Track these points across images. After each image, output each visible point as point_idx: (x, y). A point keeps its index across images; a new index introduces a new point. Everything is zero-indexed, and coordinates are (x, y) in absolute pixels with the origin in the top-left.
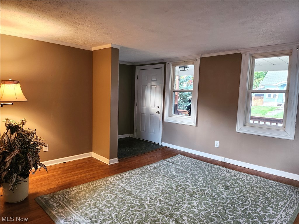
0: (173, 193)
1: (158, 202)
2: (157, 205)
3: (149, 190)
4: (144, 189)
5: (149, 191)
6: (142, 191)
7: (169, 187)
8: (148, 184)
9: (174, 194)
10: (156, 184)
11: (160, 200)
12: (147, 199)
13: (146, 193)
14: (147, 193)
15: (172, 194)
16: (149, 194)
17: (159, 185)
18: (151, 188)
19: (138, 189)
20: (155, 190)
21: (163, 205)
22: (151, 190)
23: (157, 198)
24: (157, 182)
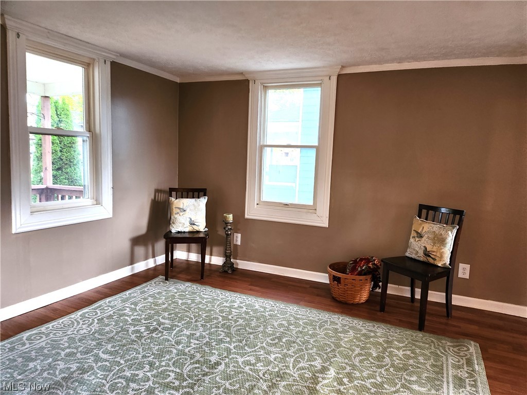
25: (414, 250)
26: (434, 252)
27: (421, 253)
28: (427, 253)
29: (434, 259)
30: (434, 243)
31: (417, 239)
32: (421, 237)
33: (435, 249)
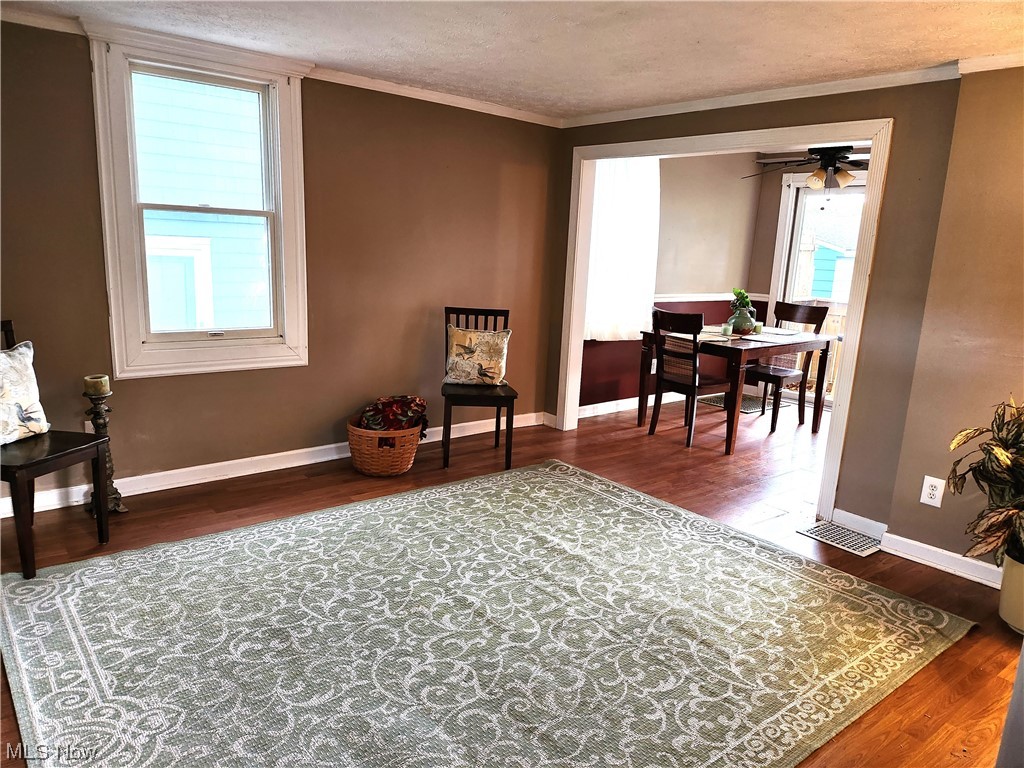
0: (520, 615)
1: (578, 587)
2: (583, 579)
3: (611, 631)
4: (630, 638)
5: (611, 627)
6: (637, 630)
7: (527, 645)
8: (617, 665)
9: (517, 611)
10: (580, 667)
11: (572, 591)
12: (614, 597)
13: (619, 620)
14: (615, 622)
15: (524, 614)
16: (610, 616)
17: (565, 659)
18: (603, 642)
19: (652, 642)
20: (588, 632)
21: (564, 578)
22: (602, 632)
23: (582, 600)
24: (575, 680)
25: (464, 372)
26: (491, 368)
27: (475, 374)
28: (482, 373)
29: (492, 378)
30: (491, 357)
31: (466, 356)
32: (473, 352)
33: (492, 364)
